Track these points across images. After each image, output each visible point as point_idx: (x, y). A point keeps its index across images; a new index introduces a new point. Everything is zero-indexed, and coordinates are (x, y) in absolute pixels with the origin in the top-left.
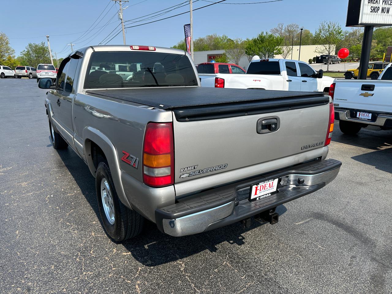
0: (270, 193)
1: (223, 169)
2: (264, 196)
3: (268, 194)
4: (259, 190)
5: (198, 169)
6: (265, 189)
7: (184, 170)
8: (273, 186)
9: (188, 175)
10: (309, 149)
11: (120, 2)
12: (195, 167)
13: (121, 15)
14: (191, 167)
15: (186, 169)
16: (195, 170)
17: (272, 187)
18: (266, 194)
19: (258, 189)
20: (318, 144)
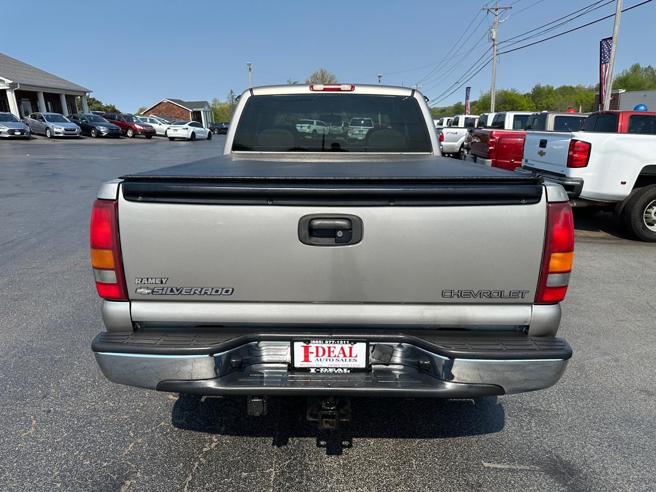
0: (348, 369)
1: (222, 294)
2: (331, 370)
3: (342, 369)
4: (315, 354)
5: (169, 284)
6: (329, 356)
7: (141, 282)
8: (353, 355)
9: (150, 291)
11: (497, 10)
12: (161, 280)
13: (494, 33)
14: (154, 280)
15: (145, 281)
16: (162, 285)
17: (351, 356)
18: (337, 369)
19: (310, 351)
20: (506, 294)
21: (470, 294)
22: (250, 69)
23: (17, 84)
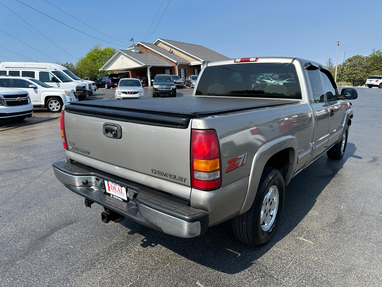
0: (122, 199)
1: (87, 154)
2: (117, 198)
3: (120, 198)
4: (111, 188)
10: (163, 177)
14: (72, 143)
16: (74, 146)
19: (109, 186)
20: (177, 177)
21: (162, 174)
22: (338, 45)
23: (206, 62)
